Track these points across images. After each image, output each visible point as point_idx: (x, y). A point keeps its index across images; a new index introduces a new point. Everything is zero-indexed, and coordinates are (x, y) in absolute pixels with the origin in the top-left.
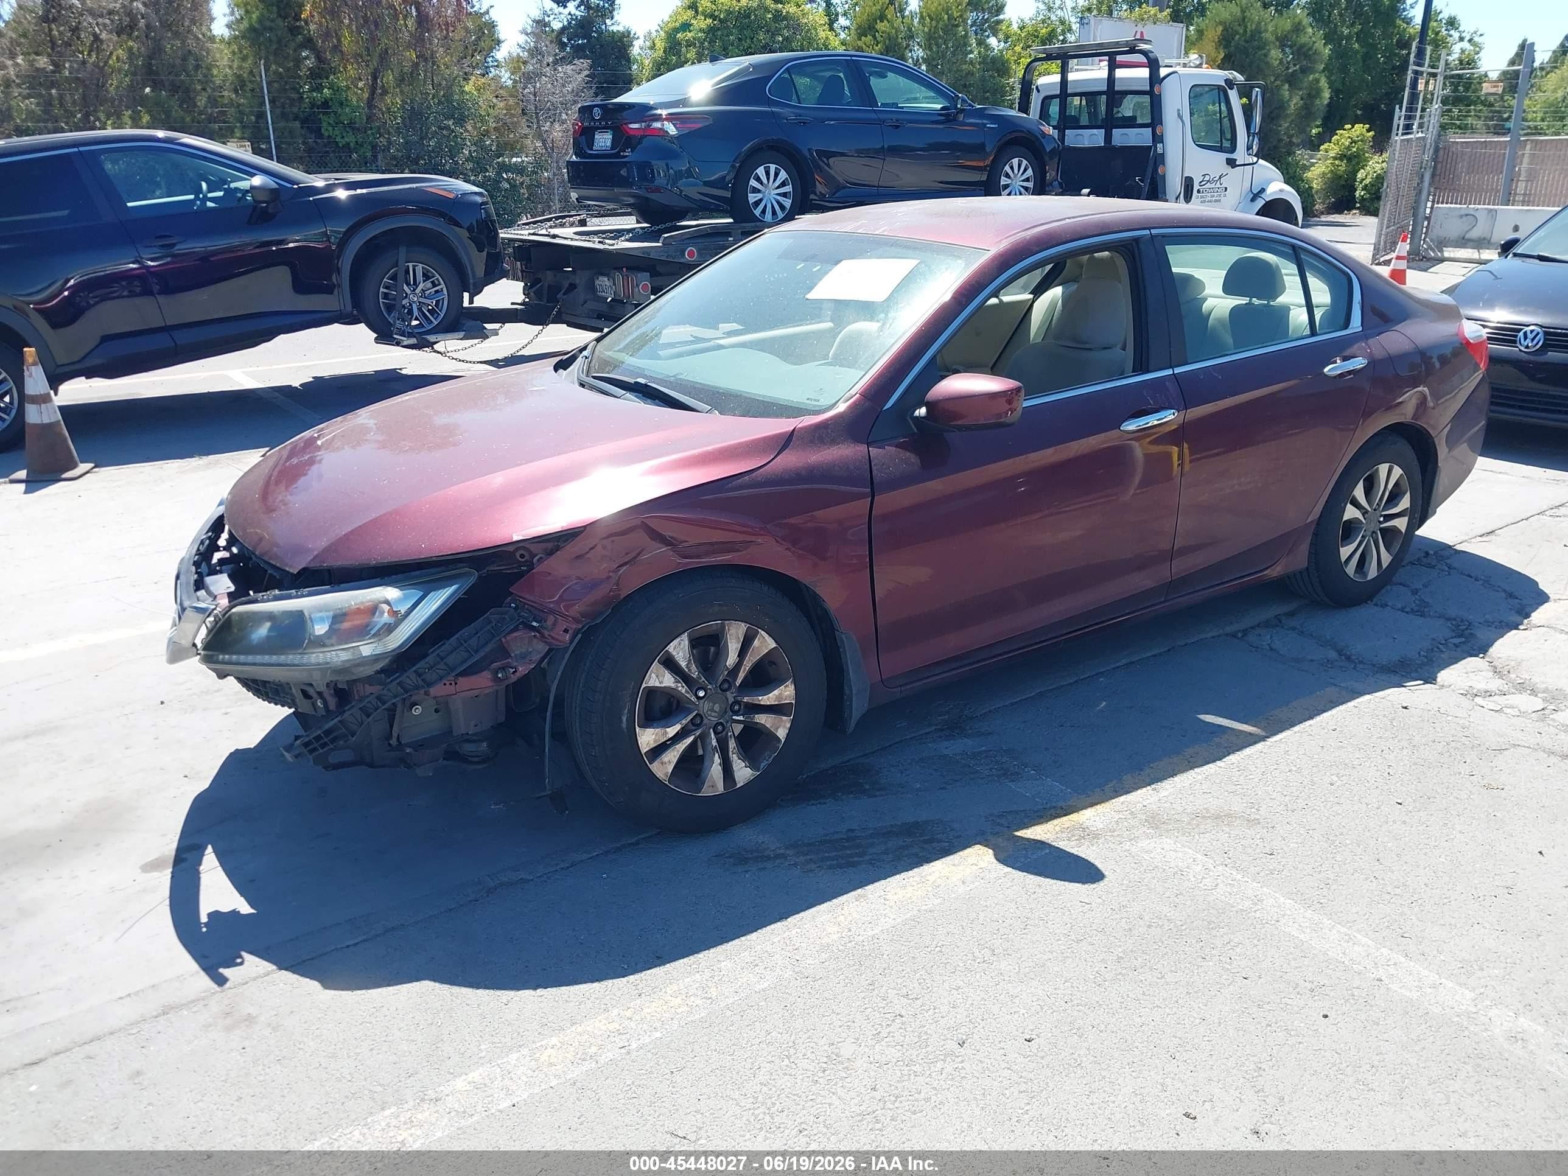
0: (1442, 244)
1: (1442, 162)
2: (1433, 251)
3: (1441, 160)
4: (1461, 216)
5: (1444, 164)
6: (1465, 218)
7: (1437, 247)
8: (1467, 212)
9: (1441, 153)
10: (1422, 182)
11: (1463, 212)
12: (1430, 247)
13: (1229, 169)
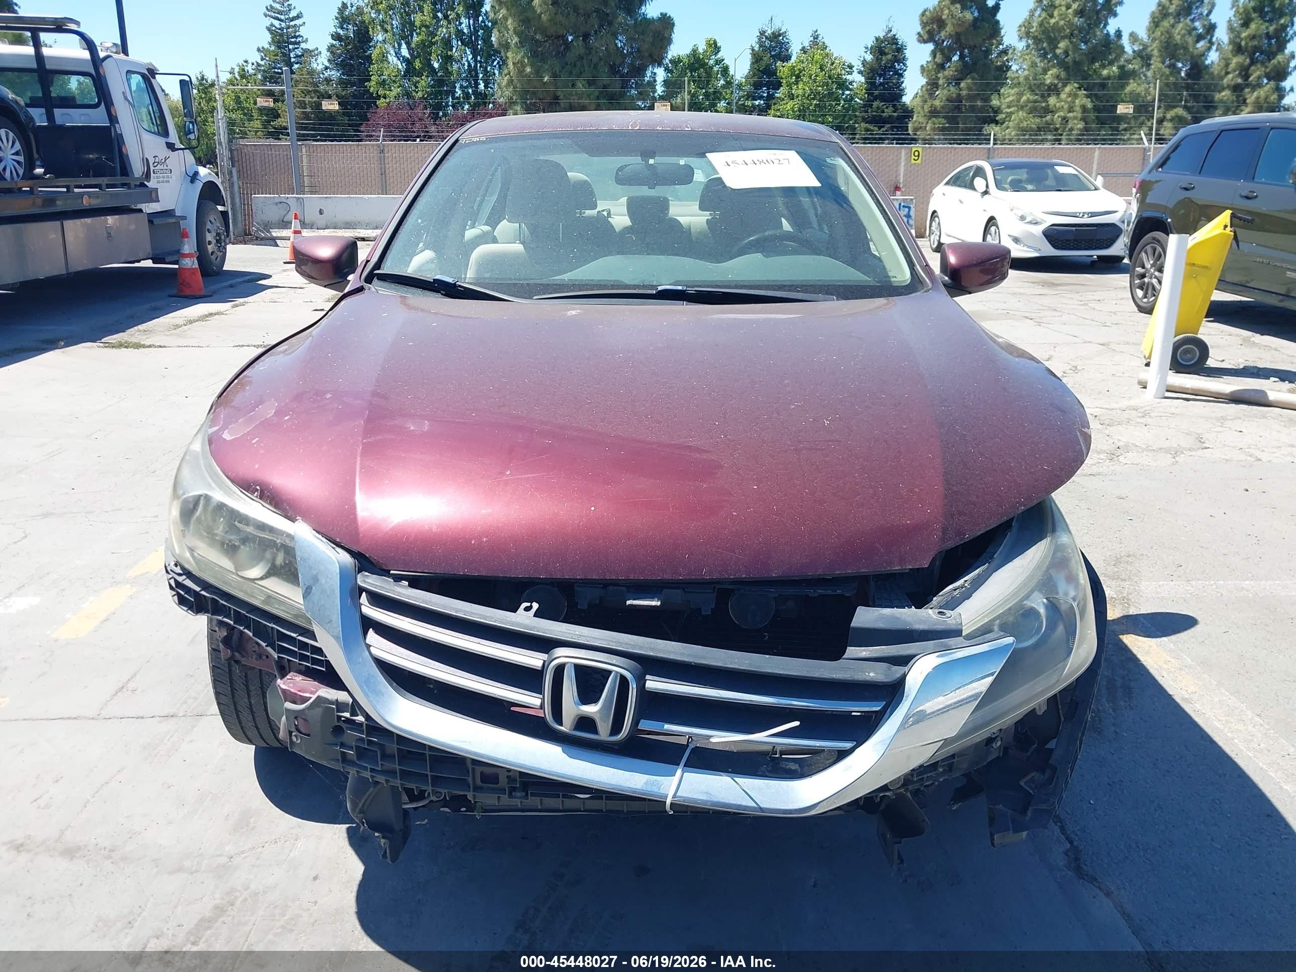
0: (268, 226)
1: (238, 161)
2: (263, 233)
3: (236, 159)
4: (277, 204)
5: (240, 162)
6: (280, 205)
7: (264, 229)
8: (280, 201)
9: (235, 153)
10: (232, 177)
11: (277, 201)
12: (258, 229)
13: (169, 153)
